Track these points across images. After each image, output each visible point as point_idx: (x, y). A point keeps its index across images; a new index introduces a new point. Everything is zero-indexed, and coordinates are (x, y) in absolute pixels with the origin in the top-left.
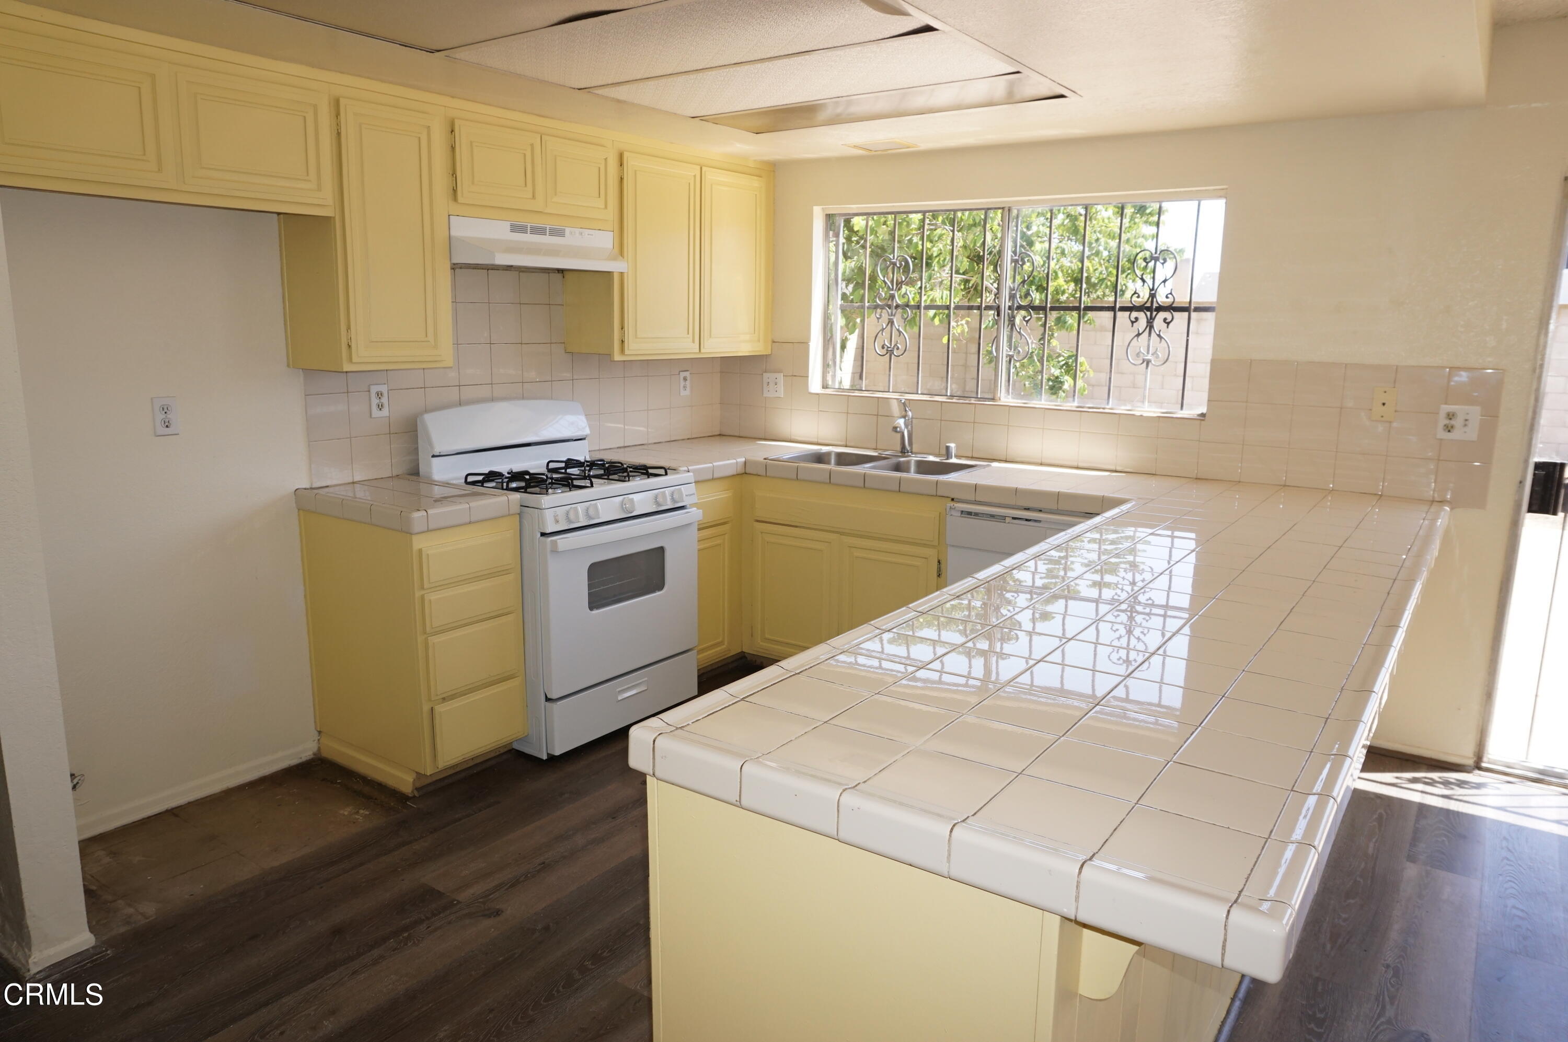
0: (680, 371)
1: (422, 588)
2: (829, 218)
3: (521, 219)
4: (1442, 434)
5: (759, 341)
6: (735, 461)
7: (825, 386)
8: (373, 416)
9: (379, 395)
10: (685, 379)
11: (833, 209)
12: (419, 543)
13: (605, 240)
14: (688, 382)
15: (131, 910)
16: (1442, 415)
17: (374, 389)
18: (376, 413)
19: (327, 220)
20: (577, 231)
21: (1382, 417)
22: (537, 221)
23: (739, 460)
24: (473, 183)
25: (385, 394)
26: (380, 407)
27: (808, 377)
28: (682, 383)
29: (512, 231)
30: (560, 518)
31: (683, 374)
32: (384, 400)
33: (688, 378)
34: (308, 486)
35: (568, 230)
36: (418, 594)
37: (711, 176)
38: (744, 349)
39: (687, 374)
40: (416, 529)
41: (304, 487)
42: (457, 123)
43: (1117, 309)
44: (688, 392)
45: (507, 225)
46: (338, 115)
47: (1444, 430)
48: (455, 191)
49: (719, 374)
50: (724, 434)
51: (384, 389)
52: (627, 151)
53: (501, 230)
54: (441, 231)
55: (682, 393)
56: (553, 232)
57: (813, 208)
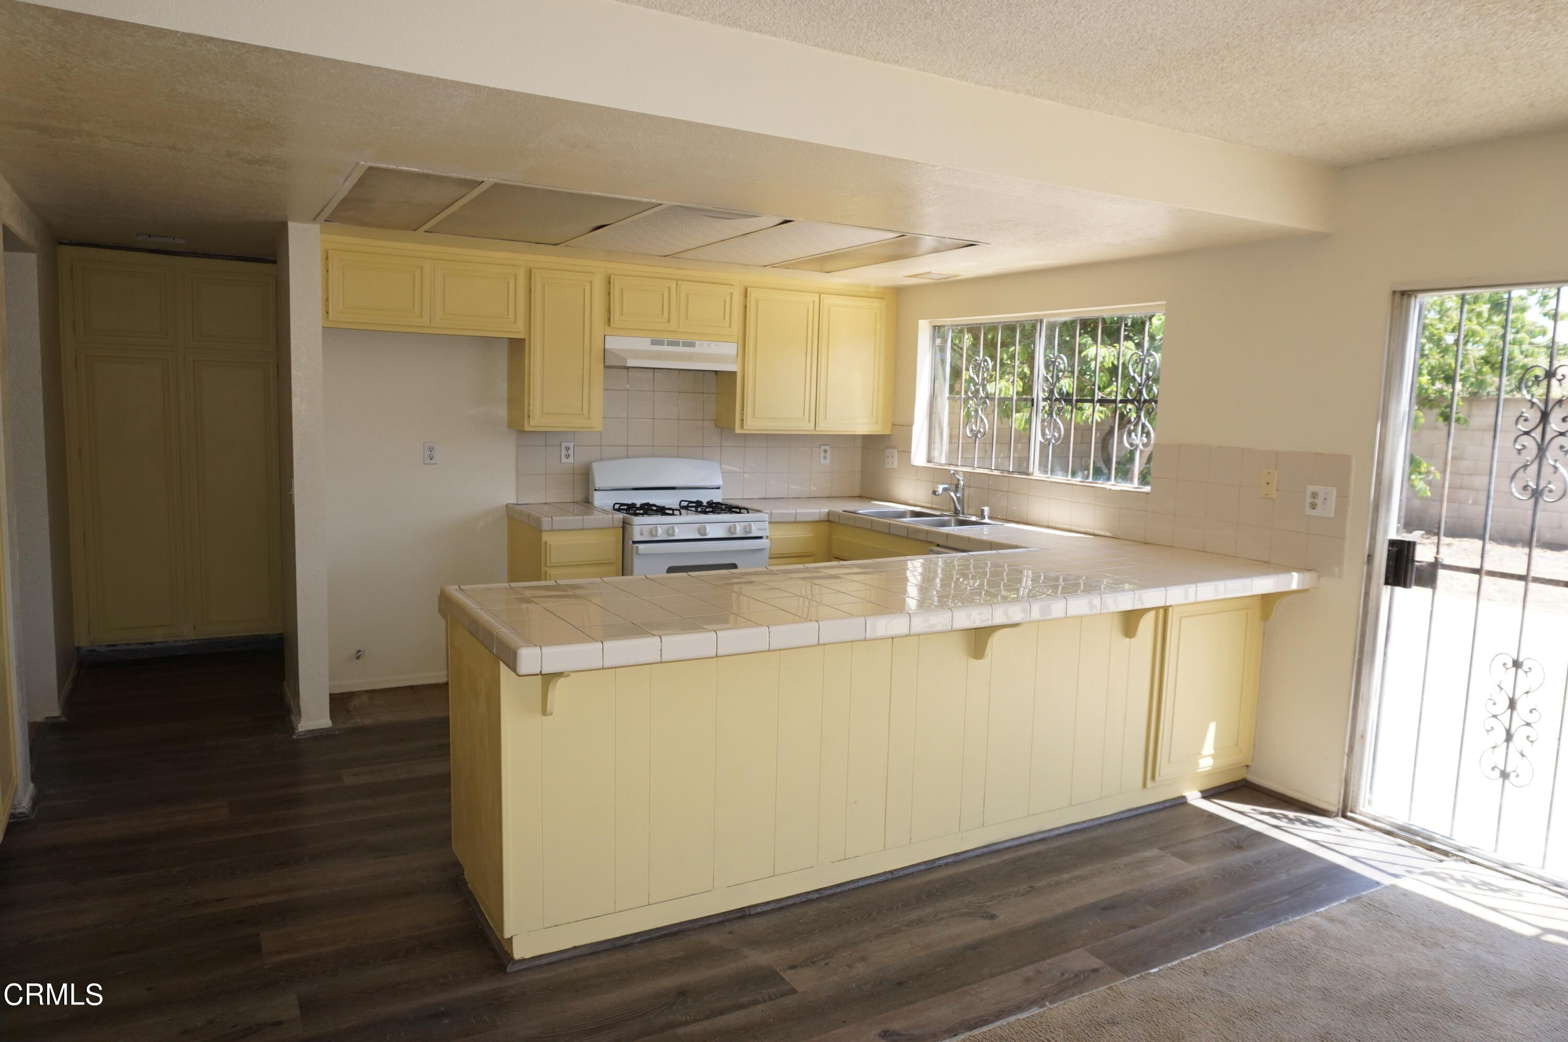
0: (821, 445)
1: (546, 566)
2: (937, 330)
3: (660, 336)
4: (1309, 511)
5: (877, 423)
6: (818, 511)
7: (929, 461)
8: (562, 461)
9: (567, 449)
10: (825, 451)
11: (939, 322)
12: (545, 537)
13: (731, 349)
14: (828, 454)
15: (359, 720)
16: (1309, 494)
17: (564, 445)
18: (564, 460)
19: (523, 340)
20: (706, 343)
21: (1267, 494)
22: (674, 338)
23: (822, 510)
24: (622, 315)
25: (572, 448)
26: (567, 456)
27: (910, 452)
28: (823, 454)
29: (652, 344)
30: (644, 533)
31: (823, 448)
32: (571, 452)
33: (828, 451)
34: (515, 503)
35: (697, 343)
36: (543, 569)
37: (827, 300)
38: (863, 428)
39: (828, 448)
40: (544, 527)
41: (512, 502)
42: (612, 277)
43: (1118, 402)
44: (828, 461)
45: (649, 341)
46: (530, 278)
47: (1310, 507)
48: (609, 320)
49: (860, 449)
50: (864, 496)
51: (571, 445)
52: (750, 287)
53: (643, 344)
54: (598, 345)
55: (823, 461)
56: (685, 344)
57: (920, 321)
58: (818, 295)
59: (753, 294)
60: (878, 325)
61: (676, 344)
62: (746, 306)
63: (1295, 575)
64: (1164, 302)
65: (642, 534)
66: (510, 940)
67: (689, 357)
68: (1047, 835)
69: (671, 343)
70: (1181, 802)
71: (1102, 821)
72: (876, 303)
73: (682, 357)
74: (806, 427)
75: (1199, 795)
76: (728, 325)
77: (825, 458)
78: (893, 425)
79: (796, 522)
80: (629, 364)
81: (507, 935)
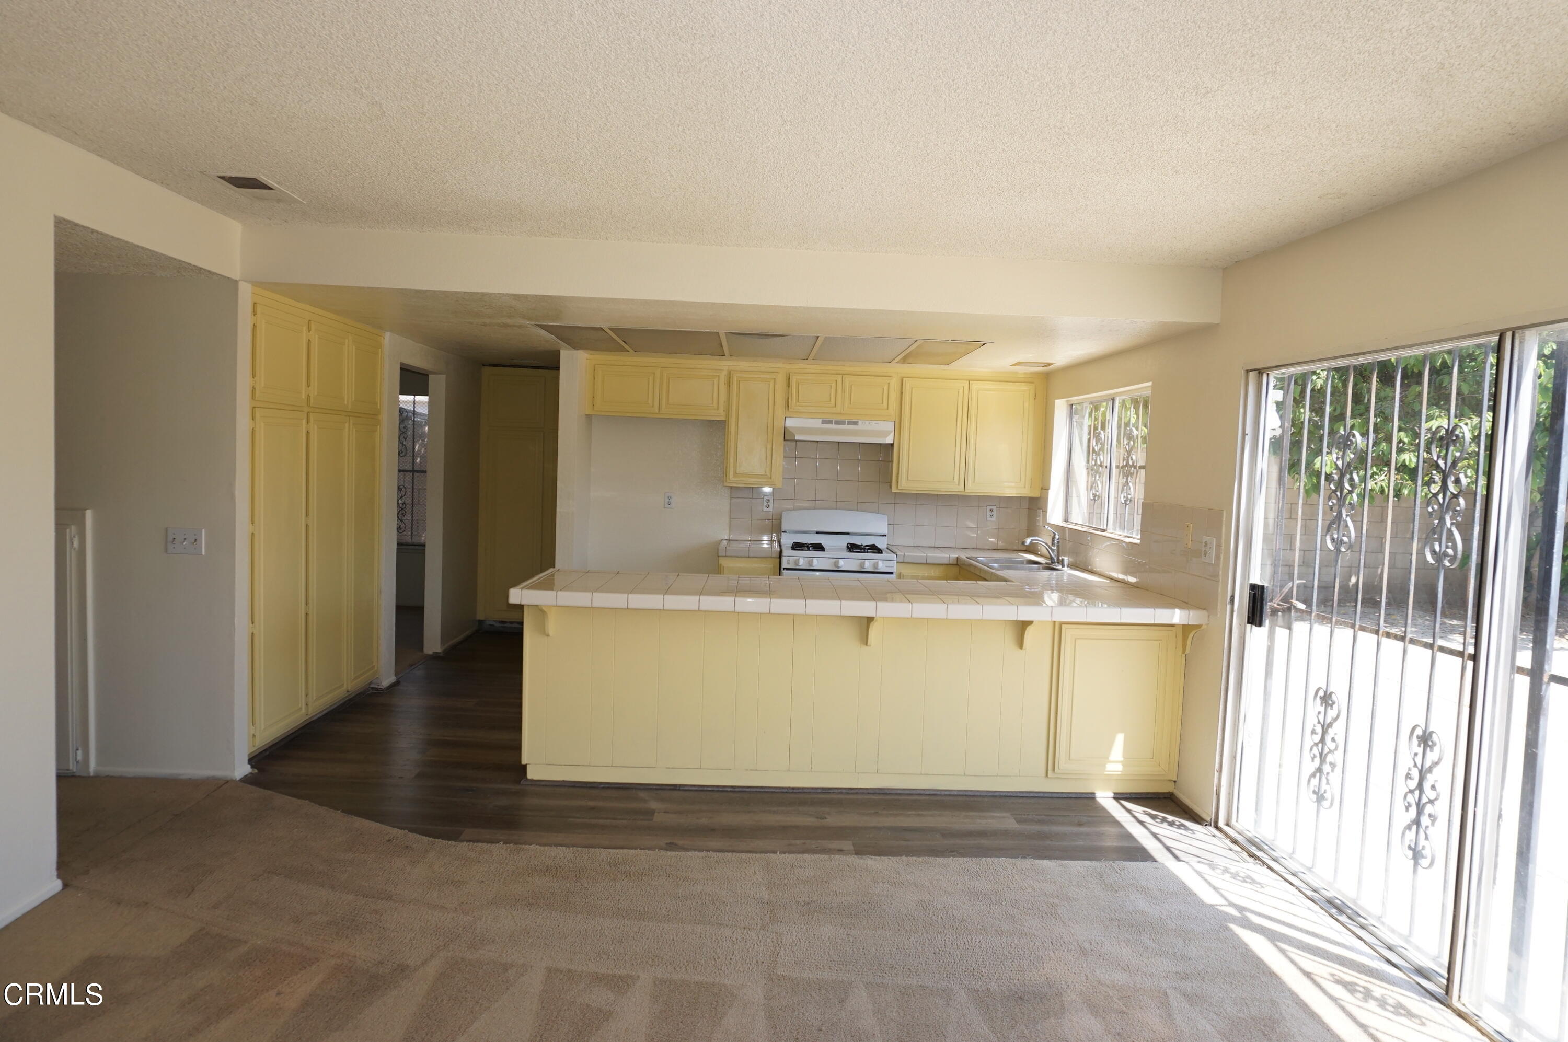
0: (987, 505)
2: (1074, 406)
3: (829, 417)
7: (1066, 520)
9: (768, 501)
10: (991, 510)
11: (1072, 400)
12: (723, 561)
13: (890, 426)
14: (994, 513)
16: (1204, 543)
18: (765, 509)
19: (722, 421)
20: (867, 422)
22: (840, 418)
23: (953, 557)
24: (799, 401)
25: (771, 501)
26: (768, 507)
27: (1048, 513)
28: (989, 513)
29: (822, 423)
30: (795, 563)
31: (989, 508)
32: (770, 504)
33: (995, 510)
35: (860, 422)
37: (979, 388)
39: (994, 508)
42: (791, 374)
44: (994, 519)
45: (820, 421)
48: (789, 405)
52: (905, 378)
53: (816, 423)
54: (779, 424)
55: (989, 519)
56: (850, 423)
57: (1057, 401)
58: (968, 382)
59: (908, 384)
60: (1027, 404)
61: (843, 423)
62: (902, 393)
63: (1177, 611)
64: (1150, 384)
65: (788, 563)
66: (525, 766)
67: (855, 433)
68: (938, 793)
69: (837, 423)
70: (1091, 797)
71: (1002, 794)
72: (1024, 387)
73: (837, 432)
74: (957, 489)
75: (1112, 795)
76: (886, 407)
77: (991, 516)
78: (1042, 489)
79: (926, 564)
80: (797, 438)
81: (523, 762)
